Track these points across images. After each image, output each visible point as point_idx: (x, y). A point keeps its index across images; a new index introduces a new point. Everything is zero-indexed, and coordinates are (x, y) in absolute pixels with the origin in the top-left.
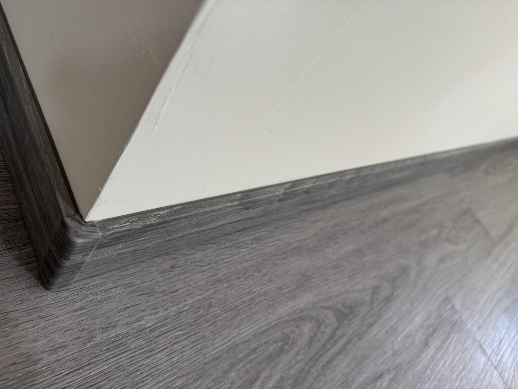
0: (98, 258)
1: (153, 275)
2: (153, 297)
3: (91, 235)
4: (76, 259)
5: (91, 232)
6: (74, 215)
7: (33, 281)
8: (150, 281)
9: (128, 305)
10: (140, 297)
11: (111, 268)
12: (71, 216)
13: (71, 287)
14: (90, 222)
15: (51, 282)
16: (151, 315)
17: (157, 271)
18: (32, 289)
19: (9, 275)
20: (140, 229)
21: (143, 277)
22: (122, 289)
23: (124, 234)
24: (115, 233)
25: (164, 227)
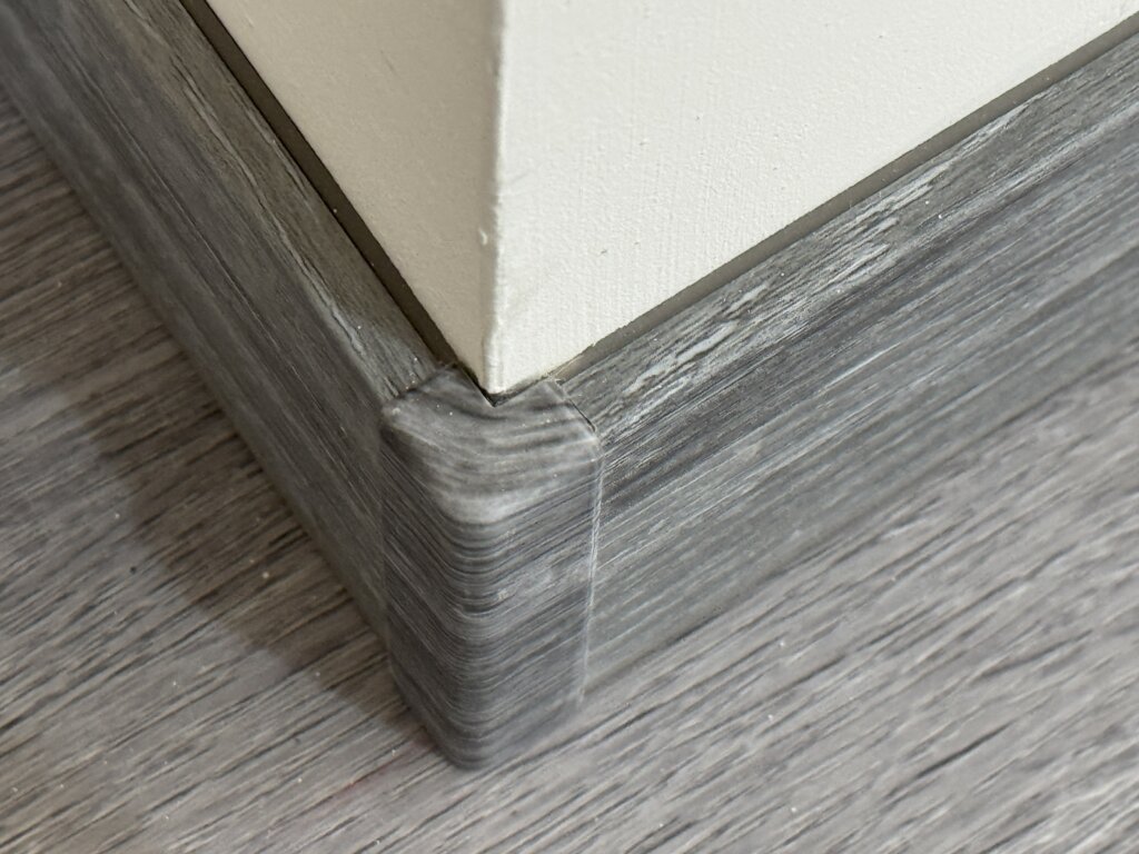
0: (653, 544)
1: (1041, 533)
2: (1071, 668)
3: (543, 464)
4: (530, 592)
5: (538, 444)
6: (430, 380)
7: (381, 739)
8: (1031, 576)
9: (936, 752)
10: (992, 689)
11: (767, 562)
12: (413, 390)
13: (580, 722)
14: (521, 389)
15: (468, 728)
16: (1090, 778)
17: (1059, 500)
18: (392, 780)
19: (259, 739)
20: (803, 337)
21: (982, 560)
22: (870, 663)
23: (723, 390)
24: (670, 405)
25: (954, 270)
